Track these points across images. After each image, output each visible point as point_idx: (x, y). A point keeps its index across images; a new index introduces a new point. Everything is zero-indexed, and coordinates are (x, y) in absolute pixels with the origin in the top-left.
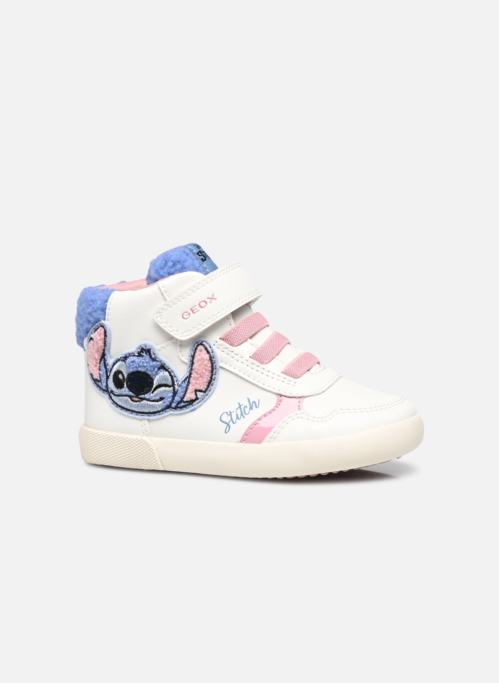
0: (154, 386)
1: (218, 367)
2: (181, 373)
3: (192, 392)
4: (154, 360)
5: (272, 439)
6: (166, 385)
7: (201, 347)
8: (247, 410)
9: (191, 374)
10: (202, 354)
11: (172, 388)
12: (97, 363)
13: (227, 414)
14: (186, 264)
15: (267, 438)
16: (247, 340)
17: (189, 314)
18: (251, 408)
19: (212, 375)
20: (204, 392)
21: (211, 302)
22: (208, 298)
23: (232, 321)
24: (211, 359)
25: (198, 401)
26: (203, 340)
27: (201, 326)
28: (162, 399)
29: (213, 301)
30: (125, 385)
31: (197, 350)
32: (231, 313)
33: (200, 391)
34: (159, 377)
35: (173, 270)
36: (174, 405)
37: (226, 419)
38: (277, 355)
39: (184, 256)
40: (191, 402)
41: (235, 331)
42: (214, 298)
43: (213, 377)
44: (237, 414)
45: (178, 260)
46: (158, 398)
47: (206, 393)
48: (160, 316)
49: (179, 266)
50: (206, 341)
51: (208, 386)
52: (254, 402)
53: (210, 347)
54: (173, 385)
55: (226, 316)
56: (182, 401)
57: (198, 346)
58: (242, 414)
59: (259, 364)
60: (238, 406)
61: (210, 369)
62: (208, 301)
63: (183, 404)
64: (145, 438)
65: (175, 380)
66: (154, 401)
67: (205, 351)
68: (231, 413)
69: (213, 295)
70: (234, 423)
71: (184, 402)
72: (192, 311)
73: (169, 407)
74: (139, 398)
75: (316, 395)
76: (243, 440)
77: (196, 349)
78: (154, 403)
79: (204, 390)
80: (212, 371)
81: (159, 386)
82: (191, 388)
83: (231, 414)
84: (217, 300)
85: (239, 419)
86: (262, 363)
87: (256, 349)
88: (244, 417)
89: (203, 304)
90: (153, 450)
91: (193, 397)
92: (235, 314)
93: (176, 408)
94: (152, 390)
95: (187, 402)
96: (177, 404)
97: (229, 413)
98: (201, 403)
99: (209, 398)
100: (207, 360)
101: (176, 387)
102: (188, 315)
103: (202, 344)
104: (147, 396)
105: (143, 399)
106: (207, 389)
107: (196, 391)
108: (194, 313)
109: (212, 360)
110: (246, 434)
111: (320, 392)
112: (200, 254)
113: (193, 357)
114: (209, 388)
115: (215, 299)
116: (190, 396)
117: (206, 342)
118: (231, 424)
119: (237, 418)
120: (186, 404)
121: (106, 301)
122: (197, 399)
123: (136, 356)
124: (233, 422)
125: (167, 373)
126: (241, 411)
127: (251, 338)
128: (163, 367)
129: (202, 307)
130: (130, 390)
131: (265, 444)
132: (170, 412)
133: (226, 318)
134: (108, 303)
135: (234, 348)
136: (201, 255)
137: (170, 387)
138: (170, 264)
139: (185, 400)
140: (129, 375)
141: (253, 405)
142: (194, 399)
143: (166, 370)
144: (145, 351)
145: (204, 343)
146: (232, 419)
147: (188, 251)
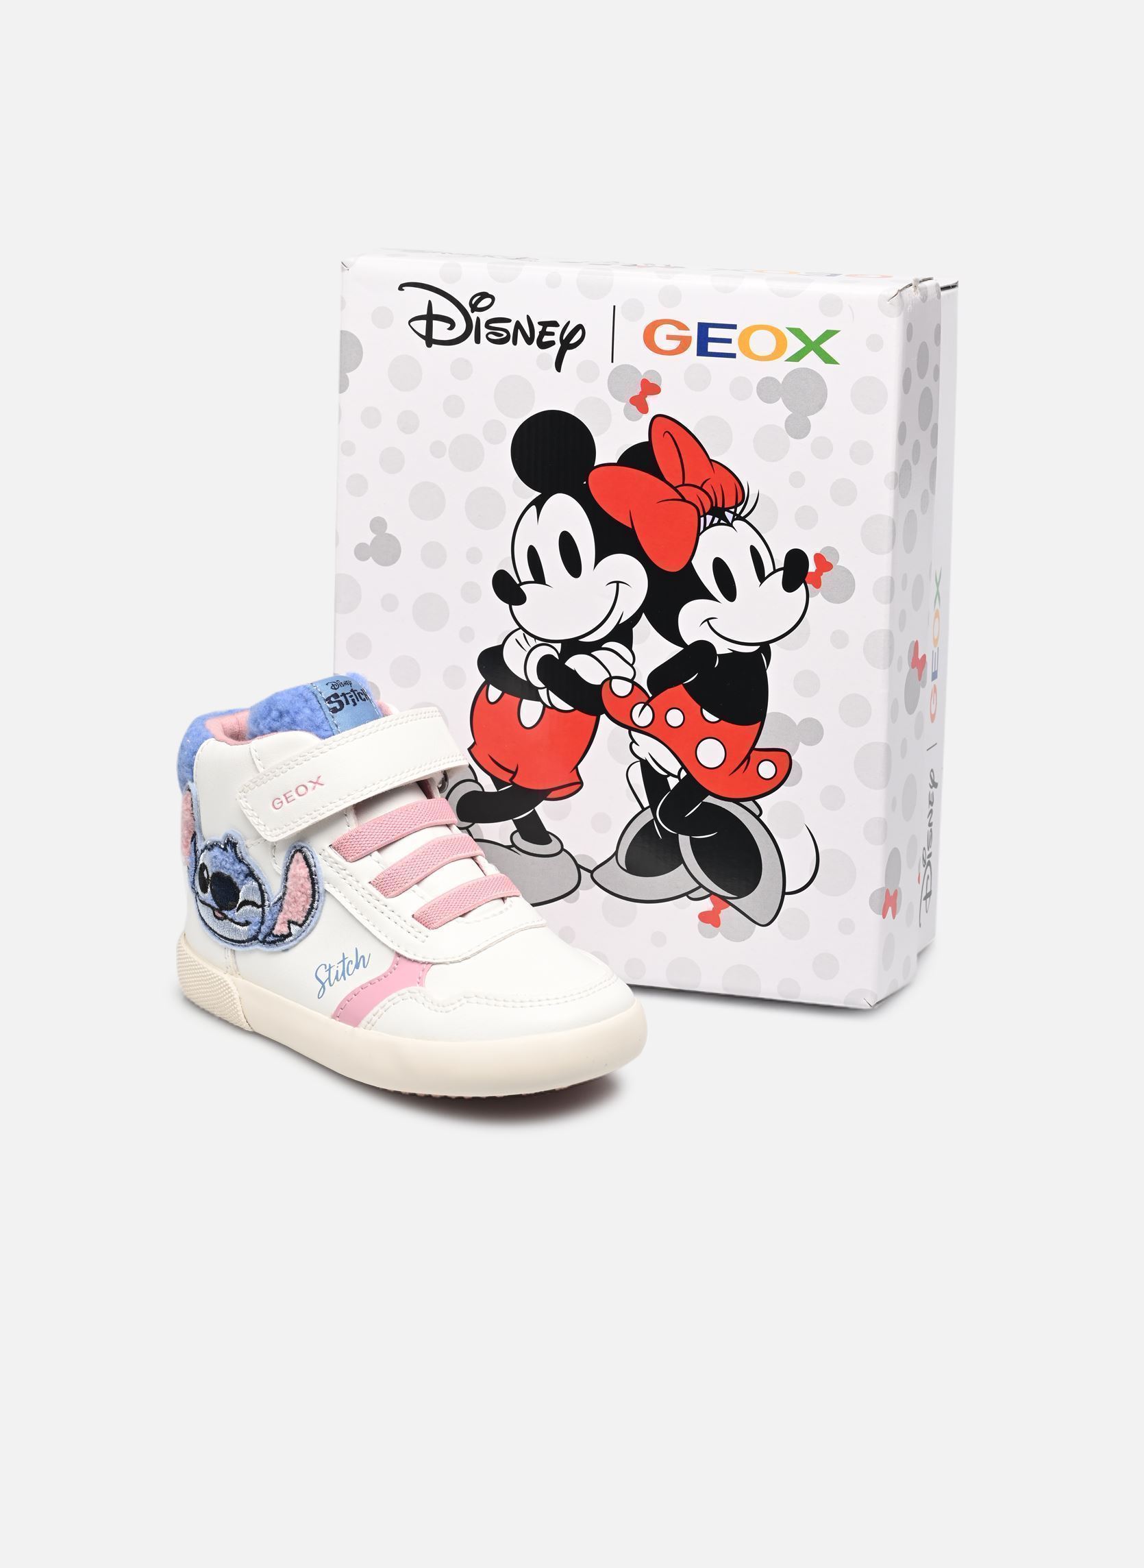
0: (240, 901)
1: (321, 890)
2: (274, 889)
3: (284, 923)
4: (241, 861)
5: (369, 1025)
6: (253, 904)
7: (299, 856)
8: (352, 967)
9: (284, 894)
10: (299, 869)
11: (260, 909)
12: (188, 842)
13: (326, 968)
14: (299, 718)
15: (364, 1022)
16: (373, 854)
17: (282, 802)
18: (357, 966)
19: (313, 902)
20: (301, 926)
21: (314, 788)
22: (311, 782)
23: (351, 819)
24: (311, 874)
25: (291, 938)
26: (303, 844)
27: (296, 824)
28: (247, 923)
29: (317, 786)
30: (209, 890)
31: (294, 860)
32: (354, 805)
33: (295, 923)
34: (247, 890)
35: (276, 725)
36: (260, 937)
37: (323, 975)
38: (418, 883)
39: (300, 704)
40: (283, 938)
41: (352, 837)
42: (319, 782)
43: (315, 905)
44: (337, 971)
45: (285, 709)
46: (242, 921)
47: (304, 927)
48: (245, 797)
49: (287, 719)
50: (308, 846)
51: (307, 918)
52: (363, 957)
53: (313, 858)
54: (262, 906)
55: (343, 810)
56: (270, 934)
57: (295, 852)
58: (343, 974)
59: (382, 897)
60: (342, 959)
61: (310, 892)
62: (310, 785)
63: (271, 939)
64: (228, 978)
65: (266, 899)
66: (238, 923)
67: (304, 863)
68: (330, 968)
69: (319, 777)
70: (331, 985)
71: (274, 936)
72: (287, 799)
73: (255, 938)
74: (223, 914)
75: (451, 963)
76: (336, 1016)
77: (293, 856)
78: (238, 927)
79: (300, 922)
80: (313, 896)
81: (246, 903)
82: (281, 917)
83: (329, 970)
84: (323, 787)
85: (338, 981)
86: (386, 894)
87: (381, 870)
88: (345, 979)
89: (302, 790)
90: (234, 999)
91: (285, 931)
92: (360, 808)
93: (263, 942)
94: (238, 905)
95: (277, 936)
96: (265, 937)
97: (328, 968)
98: (295, 942)
99: (307, 936)
100: (304, 878)
101: (266, 909)
102: (280, 804)
103: (300, 851)
104: (230, 914)
105: (226, 917)
106: (304, 922)
107: (290, 922)
108: (288, 802)
109: (314, 878)
110: (340, 1008)
111: (459, 959)
112: (332, 699)
113: (288, 869)
114: (308, 922)
115: (322, 785)
116: (280, 929)
117: (307, 848)
118: (327, 984)
119: (337, 978)
120: (276, 939)
121: (195, 753)
122: (290, 934)
123: (221, 848)
124: (330, 981)
125: (255, 884)
126: (344, 968)
127: (380, 850)
128: (251, 874)
129: (300, 795)
130: (214, 898)
131: (360, 1031)
132: (257, 946)
133: (342, 814)
134: (196, 757)
135: (347, 864)
136: (336, 701)
137: (258, 907)
138: (274, 714)
139: (274, 932)
140: (214, 874)
141: (361, 962)
142: (285, 933)
143: (257, 880)
144: (231, 844)
145: (304, 849)
146: (329, 978)
147: (310, 694)
